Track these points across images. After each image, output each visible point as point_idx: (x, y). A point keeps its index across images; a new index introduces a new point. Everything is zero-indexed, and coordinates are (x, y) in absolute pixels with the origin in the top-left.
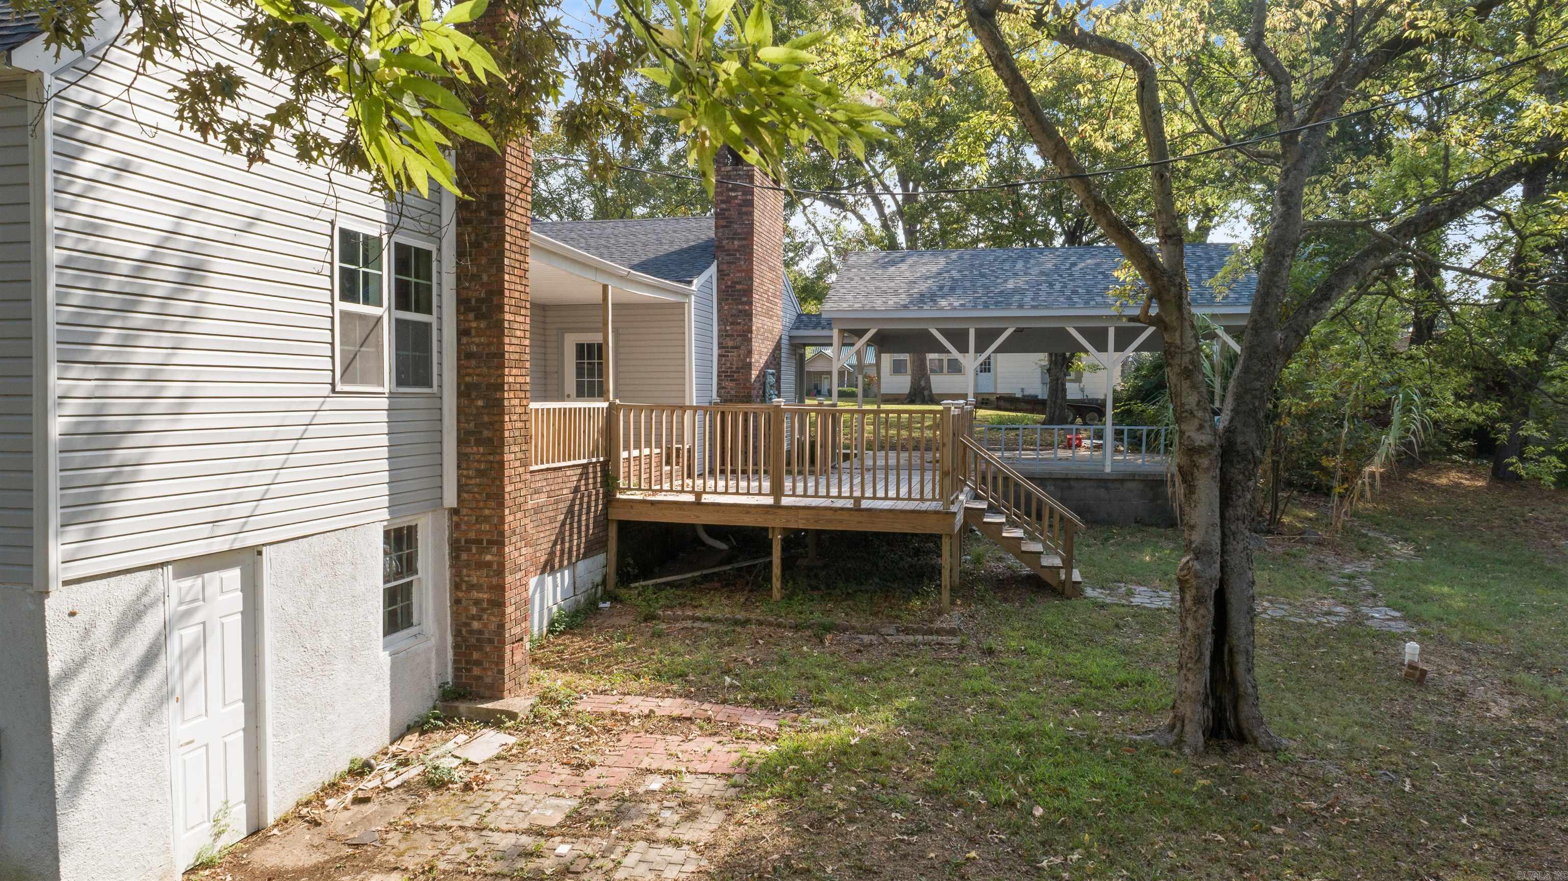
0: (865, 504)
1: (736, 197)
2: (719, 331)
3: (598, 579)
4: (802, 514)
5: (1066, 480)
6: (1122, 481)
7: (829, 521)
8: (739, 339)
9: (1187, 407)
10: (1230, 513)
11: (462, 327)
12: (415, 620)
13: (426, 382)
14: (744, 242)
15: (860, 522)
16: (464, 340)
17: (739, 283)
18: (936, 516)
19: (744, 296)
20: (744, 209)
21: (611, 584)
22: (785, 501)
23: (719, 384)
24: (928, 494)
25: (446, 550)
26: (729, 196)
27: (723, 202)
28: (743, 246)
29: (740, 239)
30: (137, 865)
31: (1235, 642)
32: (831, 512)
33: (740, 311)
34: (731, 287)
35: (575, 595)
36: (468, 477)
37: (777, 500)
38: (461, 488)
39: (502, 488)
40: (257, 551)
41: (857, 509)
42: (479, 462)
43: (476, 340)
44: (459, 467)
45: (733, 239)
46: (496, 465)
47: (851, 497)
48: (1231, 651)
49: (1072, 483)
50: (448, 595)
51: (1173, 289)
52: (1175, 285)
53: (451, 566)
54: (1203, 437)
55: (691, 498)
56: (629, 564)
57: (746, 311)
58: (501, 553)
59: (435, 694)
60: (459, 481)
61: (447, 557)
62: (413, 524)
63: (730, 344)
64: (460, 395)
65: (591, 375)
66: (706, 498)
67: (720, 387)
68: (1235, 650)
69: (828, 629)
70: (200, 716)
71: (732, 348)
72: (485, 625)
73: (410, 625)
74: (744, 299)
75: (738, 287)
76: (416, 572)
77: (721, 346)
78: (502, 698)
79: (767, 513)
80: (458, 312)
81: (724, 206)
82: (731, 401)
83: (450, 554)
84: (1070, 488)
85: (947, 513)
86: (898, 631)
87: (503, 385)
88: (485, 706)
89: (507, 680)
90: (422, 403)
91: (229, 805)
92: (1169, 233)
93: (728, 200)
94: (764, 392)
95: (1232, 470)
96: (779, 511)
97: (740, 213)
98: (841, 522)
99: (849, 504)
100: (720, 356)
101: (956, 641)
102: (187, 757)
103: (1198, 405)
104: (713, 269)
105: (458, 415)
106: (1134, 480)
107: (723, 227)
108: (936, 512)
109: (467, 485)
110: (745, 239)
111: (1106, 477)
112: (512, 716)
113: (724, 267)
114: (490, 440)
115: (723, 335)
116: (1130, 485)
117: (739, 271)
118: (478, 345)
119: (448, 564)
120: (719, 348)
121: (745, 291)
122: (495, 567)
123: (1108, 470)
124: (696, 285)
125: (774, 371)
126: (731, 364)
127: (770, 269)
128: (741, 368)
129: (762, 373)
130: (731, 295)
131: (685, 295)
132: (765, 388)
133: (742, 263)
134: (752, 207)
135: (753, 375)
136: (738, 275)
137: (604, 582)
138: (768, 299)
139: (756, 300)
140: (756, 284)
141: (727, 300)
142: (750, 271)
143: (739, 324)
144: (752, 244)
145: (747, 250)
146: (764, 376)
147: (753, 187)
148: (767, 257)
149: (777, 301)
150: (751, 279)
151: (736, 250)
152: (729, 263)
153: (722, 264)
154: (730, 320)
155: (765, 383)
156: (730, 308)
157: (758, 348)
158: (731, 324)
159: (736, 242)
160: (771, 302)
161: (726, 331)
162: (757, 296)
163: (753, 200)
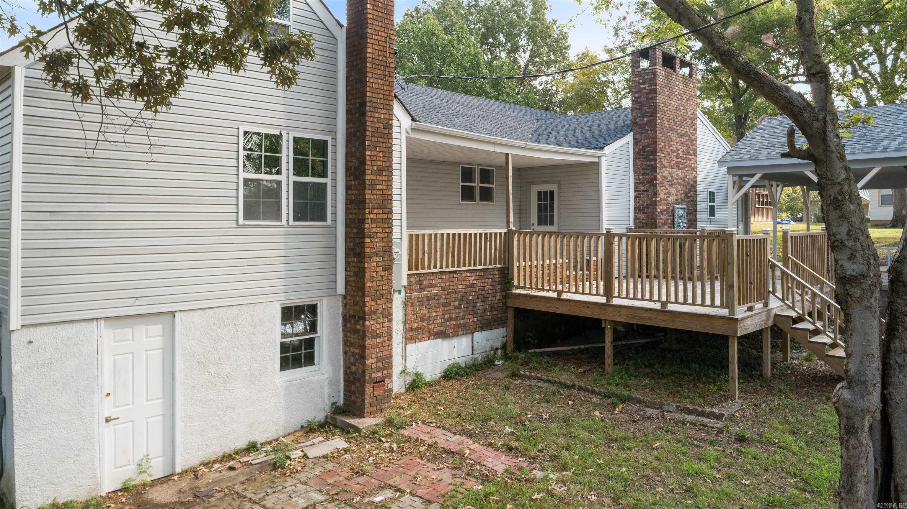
0: (671, 307)
1: (644, 88)
2: (635, 179)
3: (499, 344)
4: (624, 311)
7: (642, 318)
8: (648, 185)
9: (838, 237)
10: (896, 344)
11: (348, 184)
12: (316, 362)
13: (323, 218)
14: (651, 118)
15: (664, 321)
16: (349, 192)
17: (648, 146)
18: (722, 321)
19: (652, 155)
20: (650, 96)
21: (509, 350)
22: (615, 301)
23: (635, 216)
24: (718, 302)
25: (341, 320)
26: (640, 88)
27: (636, 92)
28: (650, 121)
29: (647, 117)
30: (71, 483)
31: (899, 480)
32: (644, 311)
33: (649, 166)
34: (642, 149)
35: (473, 354)
36: (350, 276)
37: (609, 299)
38: (347, 283)
39: (364, 284)
40: (173, 314)
41: (663, 312)
42: (354, 267)
43: (354, 192)
44: (346, 270)
45: (643, 117)
46: (361, 270)
47: (659, 301)
48: (896, 487)
50: (342, 347)
51: (815, 124)
52: (817, 120)
53: (343, 331)
54: (855, 266)
55: (554, 295)
56: (529, 337)
57: (652, 165)
58: (364, 325)
59: (328, 409)
60: (346, 278)
61: (341, 325)
62: (314, 303)
63: (642, 188)
64: (347, 226)
65: (546, 211)
66: (565, 296)
67: (636, 218)
68: (899, 488)
69: (623, 400)
70: (129, 405)
71: (644, 191)
72: (357, 369)
73: (313, 364)
74: (651, 157)
75: (647, 149)
76: (316, 333)
77: (637, 190)
78: (363, 417)
79: (601, 308)
80: (346, 176)
81: (637, 95)
82: (643, 227)
83: (342, 323)
85: (731, 319)
86: (677, 409)
87: (365, 219)
88: (348, 421)
89: (367, 406)
90: (320, 231)
91: (150, 457)
92: (813, 71)
93: (640, 91)
94: (673, 221)
95: (899, 301)
96: (610, 309)
97: (648, 99)
98: (650, 319)
99: (658, 306)
100: (636, 197)
101: (720, 425)
102: (117, 427)
103: (848, 234)
104: (629, 137)
105: (346, 238)
107: (636, 109)
108: (722, 318)
109: (350, 281)
110: (651, 116)
112: (357, 430)
113: (638, 136)
114: (359, 253)
115: (637, 182)
117: (647, 139)
118: (355, 195)
119: (341, 329)
120: (635, 191)
121: (651, 151)
122: (361, 333)
124: (608, 150)
125: (685, 206)
126: (643, 202)
127: (680, 135)
128: (650, 205)
129: (671, 208)
130: (642, 155)
131: (599, 157)
132: (673, 219)
133: (649, 132)
134: (656, 93)
135: (659, 209)
136: (647, 141)
137: (504, 347)
138: (678, 157)
139: (661, 158)
140: (660, 146)
141: (640, 158)
142: (655, 137)
143: (648, 174)
144: (656, 119)
145: (653, 124)
146: (673, 210)
147: (656, 80)
148: (675, 127)
149: (691, 157)
150: (655, 143)
151: (645, 124)
152: (641, 133)
153: (637, 134)
154: (642, 172)
155: (673, 215)
156: (642, 164)
157: (664, 191)
158: (643, 174)
159: (645, 119)
160: (681, 158)
161: (639, 179)
162: (663, 155)
163: (656, 89)
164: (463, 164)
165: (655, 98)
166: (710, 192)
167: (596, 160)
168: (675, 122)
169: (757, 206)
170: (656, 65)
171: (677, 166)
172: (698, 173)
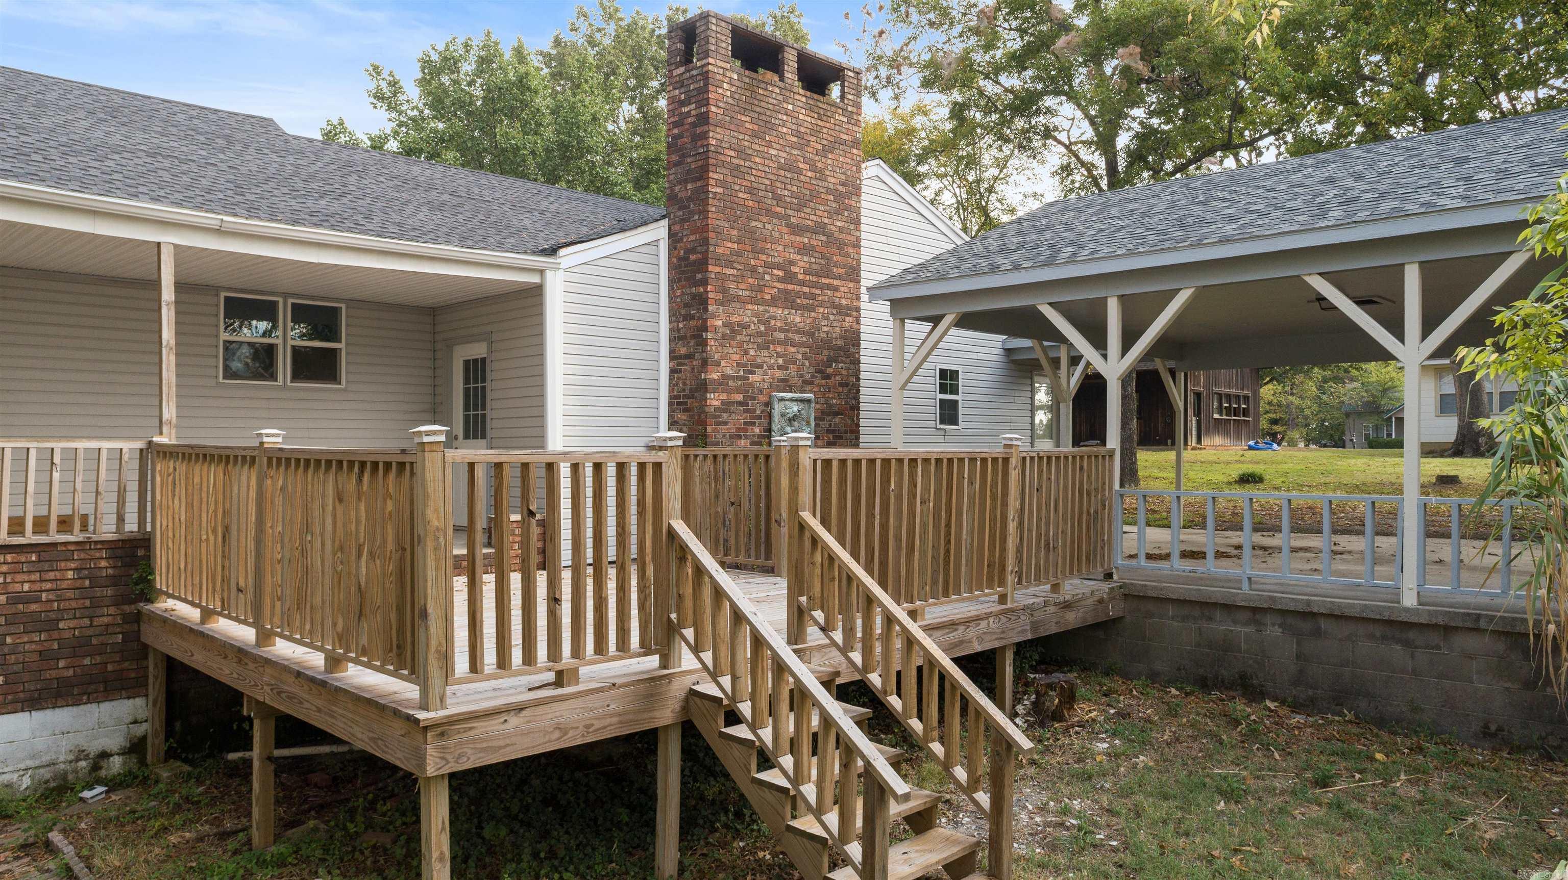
1: (689, 114)
3: (111, 743)
5: (1308, 615)
6: (1447, 630)
8: (692, 343)
14: (699, 184)
17: (694, 250)
19: (700, 271)
20: (698, 130)
21: (151, 756)
28: (697, 190)
29: (694, 180)
33: (694, 297)
45: (686, 181)
49: (1323, 624)
57: (700, 295)
63: (683, 351)
65: (476, 406)
71: (684, 357)
74: (699, 276)
75: (693, 257)
77: (673, 355)
81: (675, 131)
84: (1317, 633)
94: (769, 430)
97: (695, 139)
100: (672, 371)
104: (660, 229)
106: (1477, 630)
107: (676, 164)
110: (699, 179)
111: (1404, 617)
113: (677, 227)
115: (676, 337)
116: (1471, 642)
117: (693, 233)
121: (699, 262)
123: (1409, 600)
124: (569, 257)
125: (811, 396)
126: (685, 384)
127: (797, 230)
128: (696, 390)
129: (763, 398)
130: (684, 272)
131: (542, 272)
132: (770, 424)
133: (696, 217)
134: (708, 123)
135: (714, 400)
136: (692, 238)
137: (136, 748)
138: (789, 277)
139: (722, 277)
140: (720, 250)
141: (679, 280)
142: (705, 229)
143: (692, 317)
144: (708, 185)
145: (701, 196)
146: (768, 404)
147: (707, 92)
148: (778, 209)
149: (836, 282)
150: (706, 242)
151: (689, 199)
152: (683, 221)
153: (675, 223)
154: (683, 312)
155: (770, 416)
156: (683, 294)
157: (736, 357)
158: (685, 319)
159: (689, 186)
160: (802, 283)
161: (679, 330)
162: (731, 271)
163: (707, 112)
164: (230, 289)
165: (704, 136)
166: (941, 371)
167: (535, 279)
168: (778, 198)
169: (1216, 416)
170: (707, 56)
171: (787, 300)
172: (863, 321)
